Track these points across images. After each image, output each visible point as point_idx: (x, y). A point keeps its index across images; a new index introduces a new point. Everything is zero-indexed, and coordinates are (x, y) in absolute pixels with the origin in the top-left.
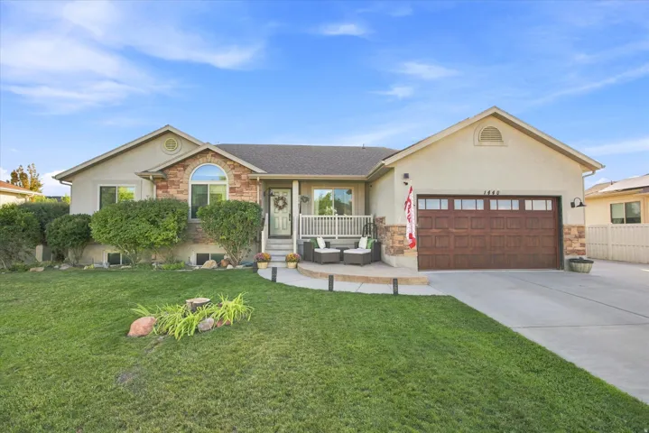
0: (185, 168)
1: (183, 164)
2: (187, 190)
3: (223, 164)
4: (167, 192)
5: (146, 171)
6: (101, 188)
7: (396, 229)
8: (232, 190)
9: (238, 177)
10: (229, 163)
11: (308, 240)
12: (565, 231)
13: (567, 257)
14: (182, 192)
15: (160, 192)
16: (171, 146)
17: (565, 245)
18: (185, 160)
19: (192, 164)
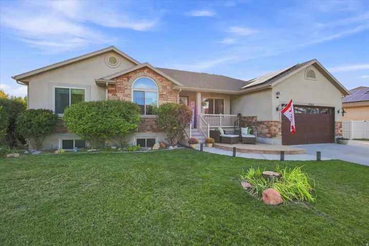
0: (128, 78)
1: (127, 76)
2: (130, 95)
3: (155, 78)
4: (115, 95)
5: (102, 78)
6: (56, 88)
7: (273, 123)
8: (161, 96)
9: (164, 87)
10: (158, 77)
11: (213, 129)
12: (336, 124)
13: (336, 137)
14: (126, 96)
15: (110, 95)
16: (113, 61)
17: (336, 131)
18: (128, 73)
19: (133, 76)
